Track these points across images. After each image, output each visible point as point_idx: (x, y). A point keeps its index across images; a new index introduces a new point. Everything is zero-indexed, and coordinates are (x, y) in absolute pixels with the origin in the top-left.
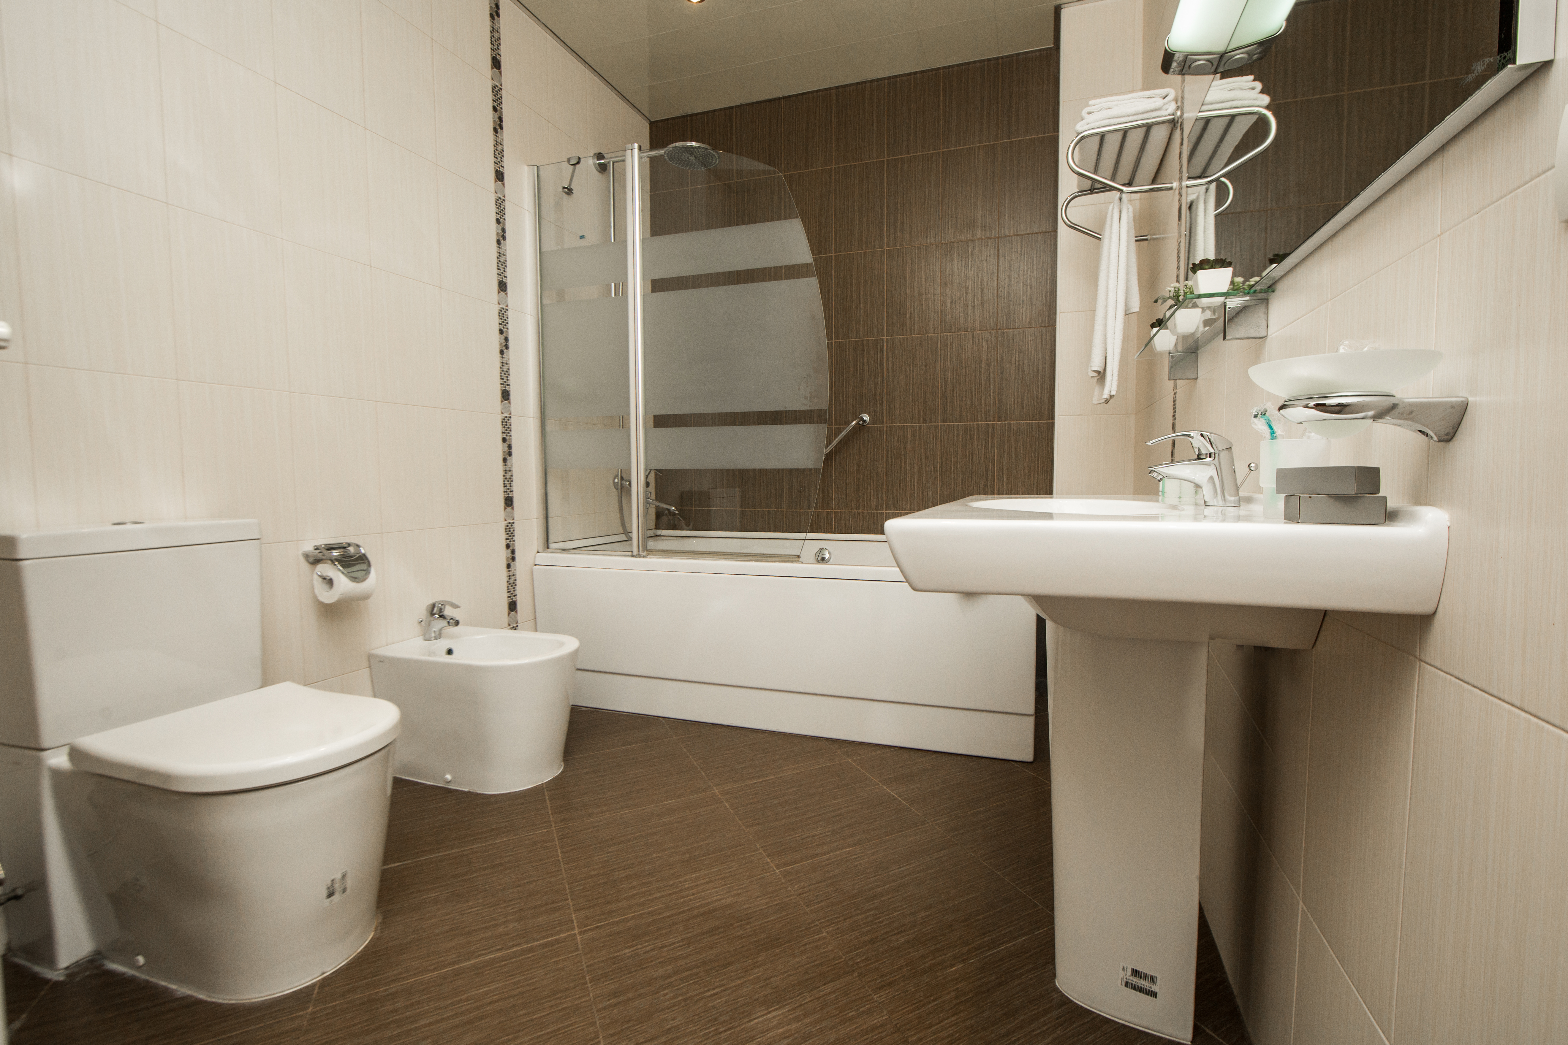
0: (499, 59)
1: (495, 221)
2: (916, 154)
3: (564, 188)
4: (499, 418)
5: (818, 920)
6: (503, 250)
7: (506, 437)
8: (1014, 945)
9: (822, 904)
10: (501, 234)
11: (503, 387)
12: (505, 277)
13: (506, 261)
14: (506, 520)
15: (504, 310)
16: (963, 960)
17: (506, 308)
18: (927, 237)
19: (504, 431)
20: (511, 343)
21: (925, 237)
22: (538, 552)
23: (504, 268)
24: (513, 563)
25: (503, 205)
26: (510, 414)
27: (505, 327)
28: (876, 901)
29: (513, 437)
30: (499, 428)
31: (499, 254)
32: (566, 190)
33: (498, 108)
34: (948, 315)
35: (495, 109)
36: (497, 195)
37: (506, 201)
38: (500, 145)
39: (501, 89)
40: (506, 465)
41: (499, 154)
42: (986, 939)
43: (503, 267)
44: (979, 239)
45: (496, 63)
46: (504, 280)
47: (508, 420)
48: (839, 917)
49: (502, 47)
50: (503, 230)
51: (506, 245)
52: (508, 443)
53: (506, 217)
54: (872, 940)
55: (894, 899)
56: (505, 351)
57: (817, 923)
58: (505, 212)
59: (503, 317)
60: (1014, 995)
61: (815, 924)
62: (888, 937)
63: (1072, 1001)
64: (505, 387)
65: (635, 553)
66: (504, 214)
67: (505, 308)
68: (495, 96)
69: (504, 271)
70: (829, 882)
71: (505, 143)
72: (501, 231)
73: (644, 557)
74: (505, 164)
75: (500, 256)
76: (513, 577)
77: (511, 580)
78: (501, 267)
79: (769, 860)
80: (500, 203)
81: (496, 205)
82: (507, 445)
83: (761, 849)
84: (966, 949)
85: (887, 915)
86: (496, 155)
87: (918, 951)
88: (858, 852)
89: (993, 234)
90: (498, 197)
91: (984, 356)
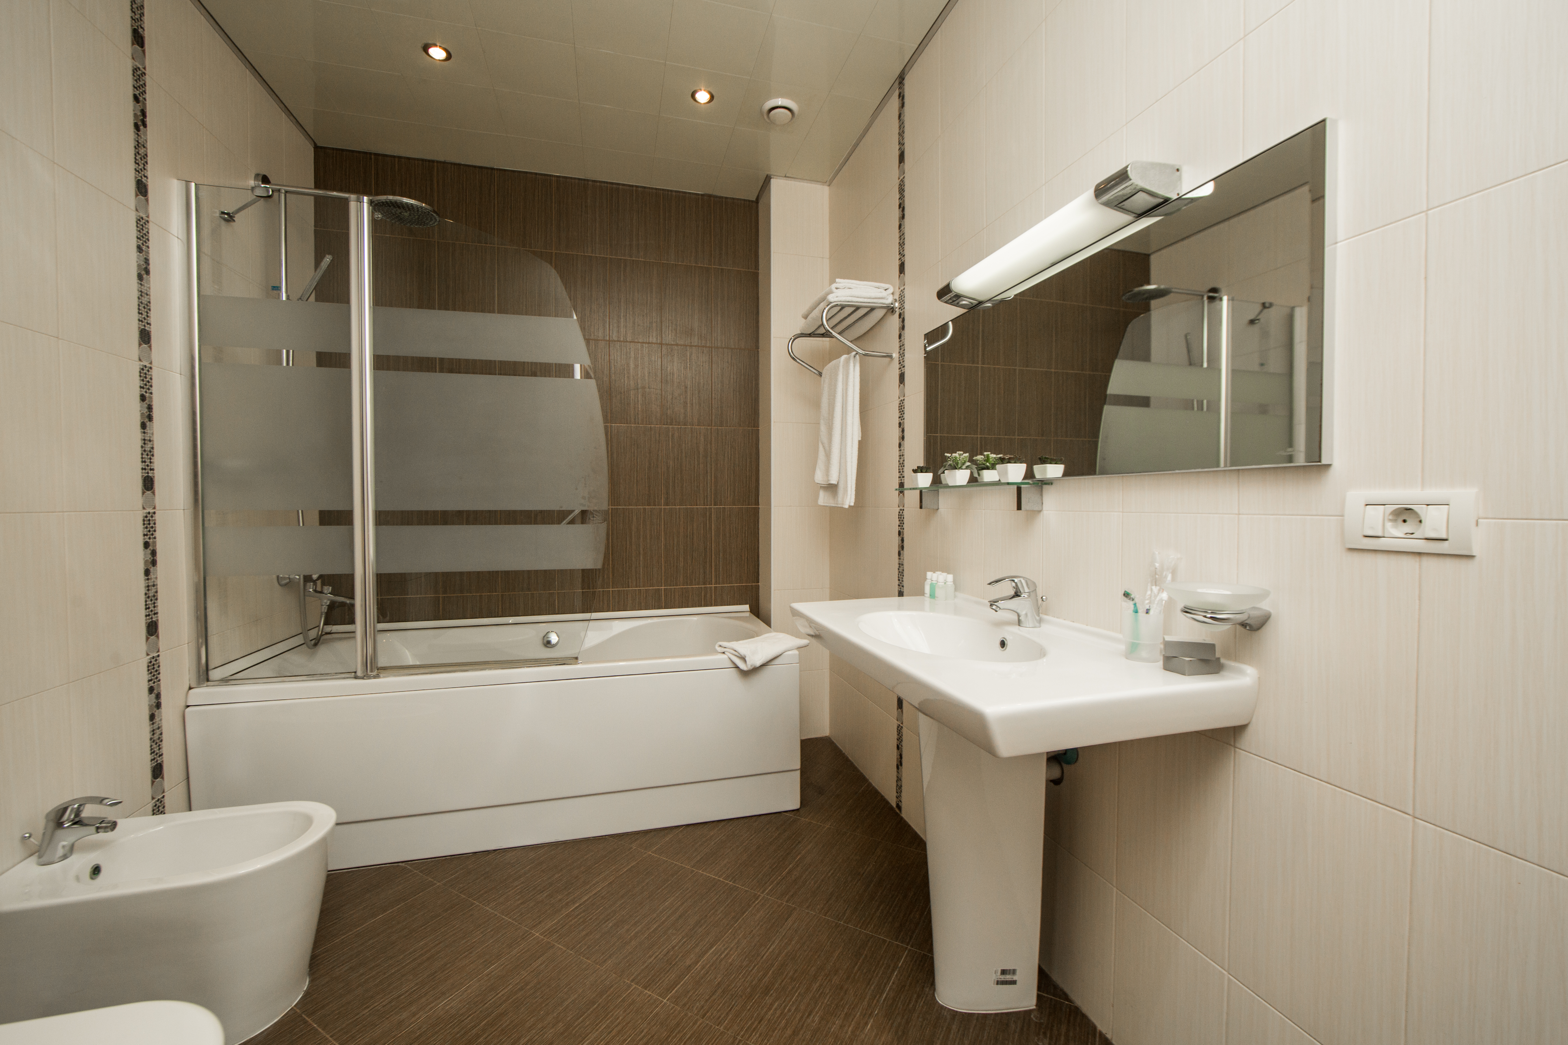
0: (141, 33)
1: (135, 249)
2: (638, 259)
3: (223, 213)
4: (140, 515)
5: (738, 1035)
6: (145, 288)
7: (148, 540)
8: (893, 983)
9: (729, 1017)
10: (144, 267)
11: (145, 473)
12: (148, 324)
13: (149, 302)
14: (148, 655)
15: (147, 369)
16: (870, 1015)
17: (150, 366)
18: (649, 337)
19: (146, 533)
20: (155, 414)
21: (647, 337)
22: (190, 688)
23: (147, 313)
24: (157, 711)
25: (146, 228)
26: (154, 508)
27: (148, 391)
28: (772, 992)
29: (158, 540)
30: (139, 529)
31: (140, 293)
32: (226, 216)
33: (141, 99)
34: (670, 409)
35: (136, 99)
36: (139, 214)
37: (150, 222)
38: (142, 147)
39: (145, 74)
40: (148, 579)
41: (141, 158)
42: (872, 987)
43: (146, 310)
44: (696, 346)
45: (138, 39)
46: (146, 328)
47: (152, 517)
48: (753, 1023)
49: (146, 18)
50: (147, 261)
51: (150, 281)
52: (152, 549)
53: (150, 244)
54: (794, 1031)
55: (784, 982)
56: (148, 424)
57: (739, 1038)
58: (148, 236)
59: (146, 378)
60: (921, 1026)
61: (738, 1040)
62: (804, 1022)
63: (957, 1011)
64: (148, 473)
65: (359, 674)
66: (148, 240)
67: (148, 365)
68: (137, 82)
69: (148, 316)
70: (720, 991)
71: (149, 145)
72: (143, 263)
73: (375, 677)
74: (149, 174)
75: (141, 295)
76: (157, 731)
77: (155, 736)
78: (143, 311)
79: (649, 993)
80: (142, 225)
81: (137, 227)
82: (150, 552)
83: (632, 984)
84: (865, 1003)
85: (790, 1001)
86: (138, 160)
87: (835, 1024)
88: (723, 949)
89: (708, 344)
90: (139, 216)
91: (701, 449)
